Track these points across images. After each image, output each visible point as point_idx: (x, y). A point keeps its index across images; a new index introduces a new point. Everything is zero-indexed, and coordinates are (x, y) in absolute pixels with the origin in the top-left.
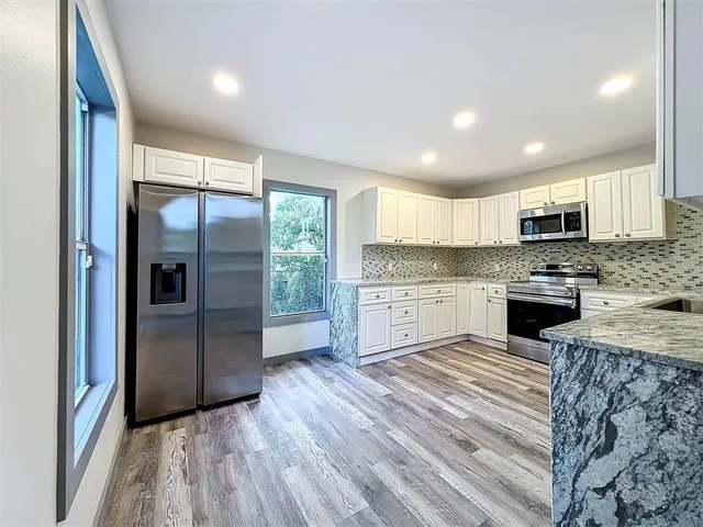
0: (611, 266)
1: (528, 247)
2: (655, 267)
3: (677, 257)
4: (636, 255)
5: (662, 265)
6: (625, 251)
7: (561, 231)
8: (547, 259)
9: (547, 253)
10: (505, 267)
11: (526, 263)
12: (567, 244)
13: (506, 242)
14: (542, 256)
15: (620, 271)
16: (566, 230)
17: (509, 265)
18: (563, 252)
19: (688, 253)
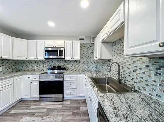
0: (69, 66)
1: (47, 60)
2: (77, 66)
3: (81, 64)
4: (74, 63)
5: (78, 66)
6: (71, 62)
7: (58, 56)
8: (53, 64)
9: (53, 62)
10: (38, 67)
11: (46, 66)
12: (58, 60)
13: (39, 58)
14: (51, 63)
15: (70, 67)
16: (59, 56)
17: (40, 66)
18: (57, 62)
19: (82, 63)
